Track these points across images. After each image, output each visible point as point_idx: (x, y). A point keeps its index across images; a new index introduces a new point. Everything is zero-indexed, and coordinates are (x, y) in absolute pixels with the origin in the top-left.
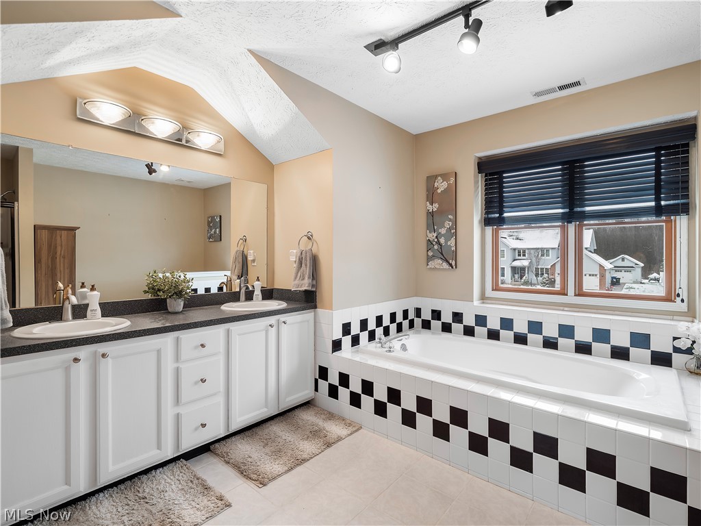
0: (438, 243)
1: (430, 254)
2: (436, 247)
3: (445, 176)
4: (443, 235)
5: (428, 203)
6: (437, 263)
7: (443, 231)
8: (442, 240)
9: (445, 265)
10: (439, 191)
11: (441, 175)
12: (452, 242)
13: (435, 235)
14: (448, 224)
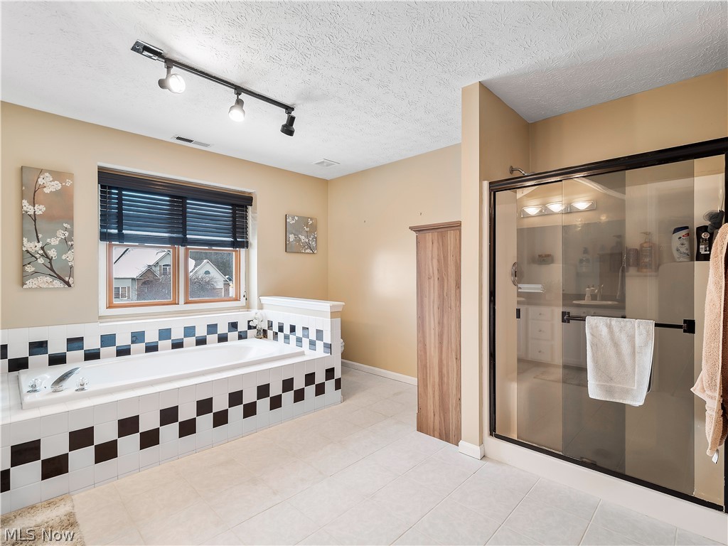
0: (46, 256)
1: (29, 269)
2: (41, 261)
3: (57, 175)
4: (54, 247)
5: (25, 202)
6: (44, 281)
7: (54, 242)
8: (52, 253)
9: (58, 283)
10: (47, 190)
11: (51, 172)
12: (68, 256)
13: (40, 245)
14: (61, 234)
